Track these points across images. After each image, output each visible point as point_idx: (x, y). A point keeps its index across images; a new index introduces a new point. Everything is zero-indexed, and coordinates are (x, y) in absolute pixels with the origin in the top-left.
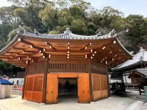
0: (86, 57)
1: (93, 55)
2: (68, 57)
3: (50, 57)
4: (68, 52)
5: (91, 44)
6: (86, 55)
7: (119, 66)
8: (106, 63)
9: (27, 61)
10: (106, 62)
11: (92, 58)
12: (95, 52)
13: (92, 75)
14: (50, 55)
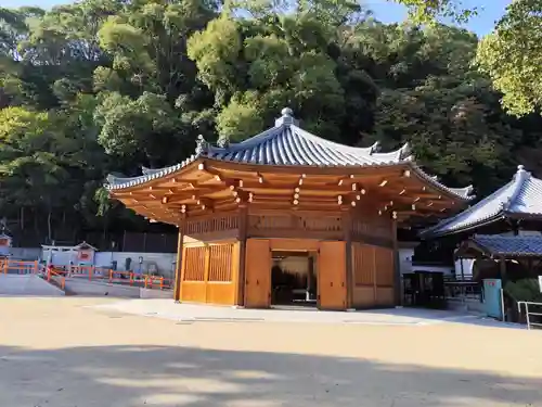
0: (340, 202)
1: (358, 198)
2: (296, 202)
3: (251, 200)
4: (297, 190)
5: (352, 176)
6: (340, 198)
7: (443, 226)
8: (395, 217)
9: (184, 207)
10: (394, 213)
11: (354, 204)
12: (363, 192)
13: (353, 247)
14: (251, 195)
